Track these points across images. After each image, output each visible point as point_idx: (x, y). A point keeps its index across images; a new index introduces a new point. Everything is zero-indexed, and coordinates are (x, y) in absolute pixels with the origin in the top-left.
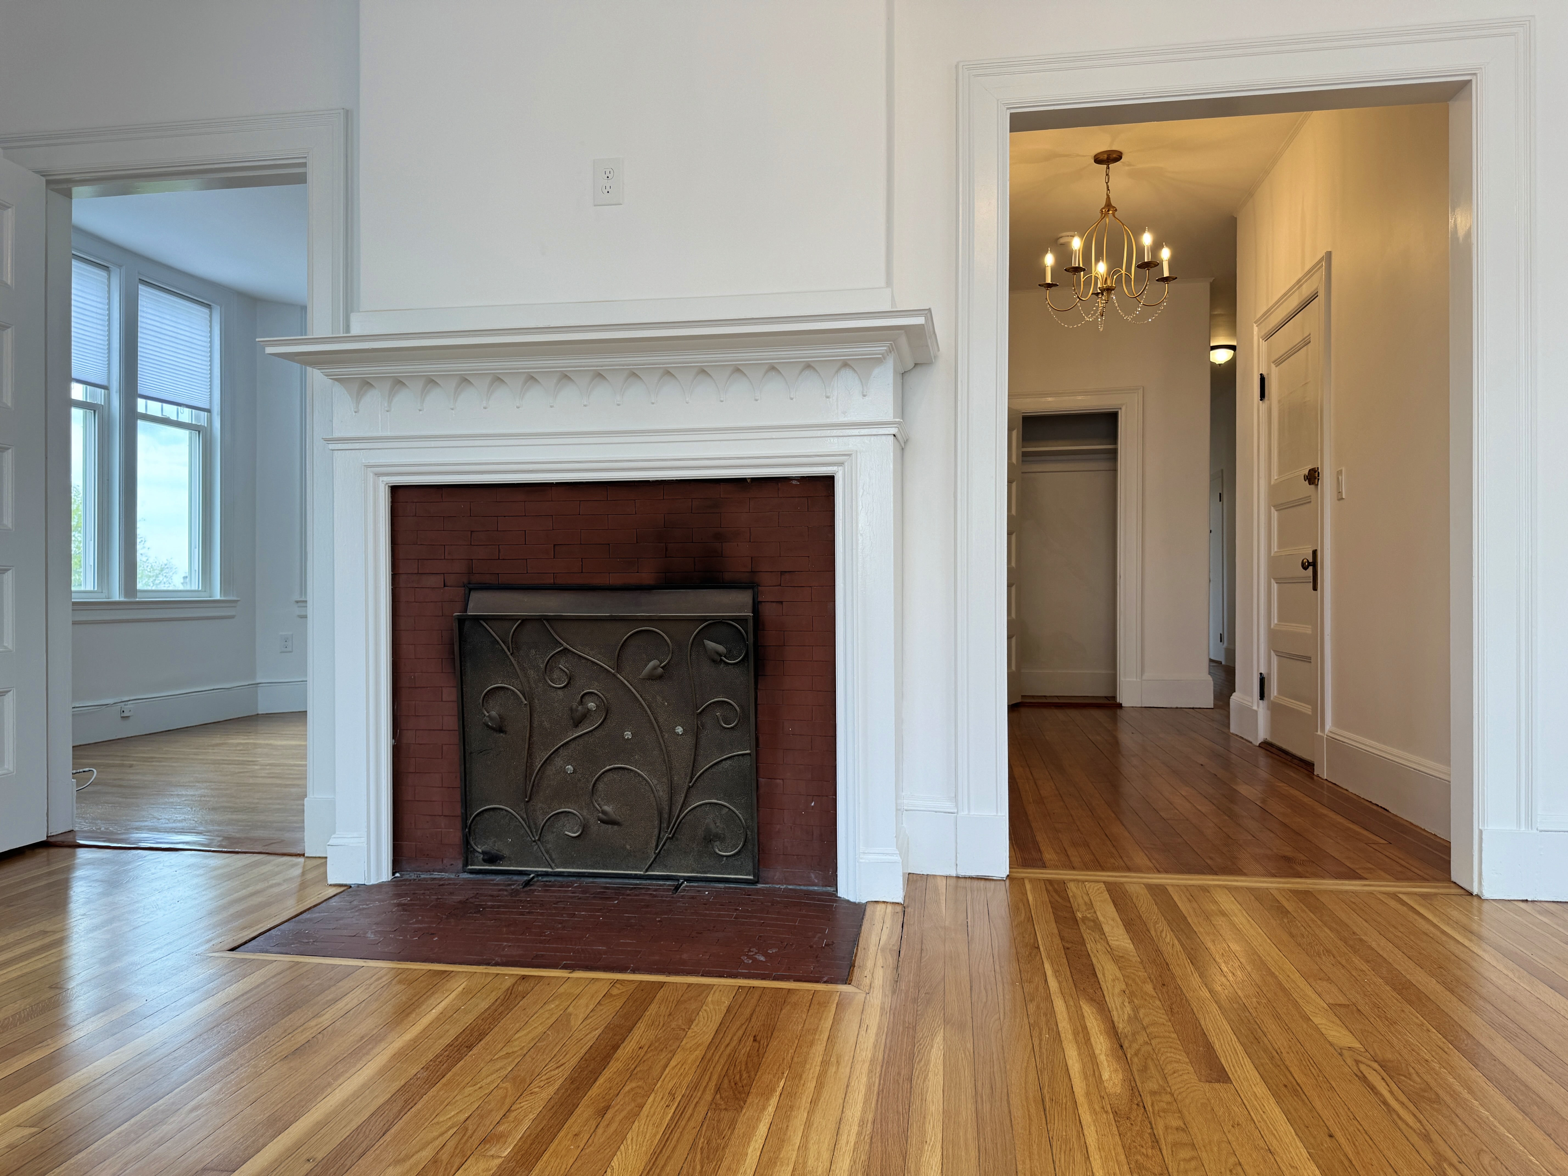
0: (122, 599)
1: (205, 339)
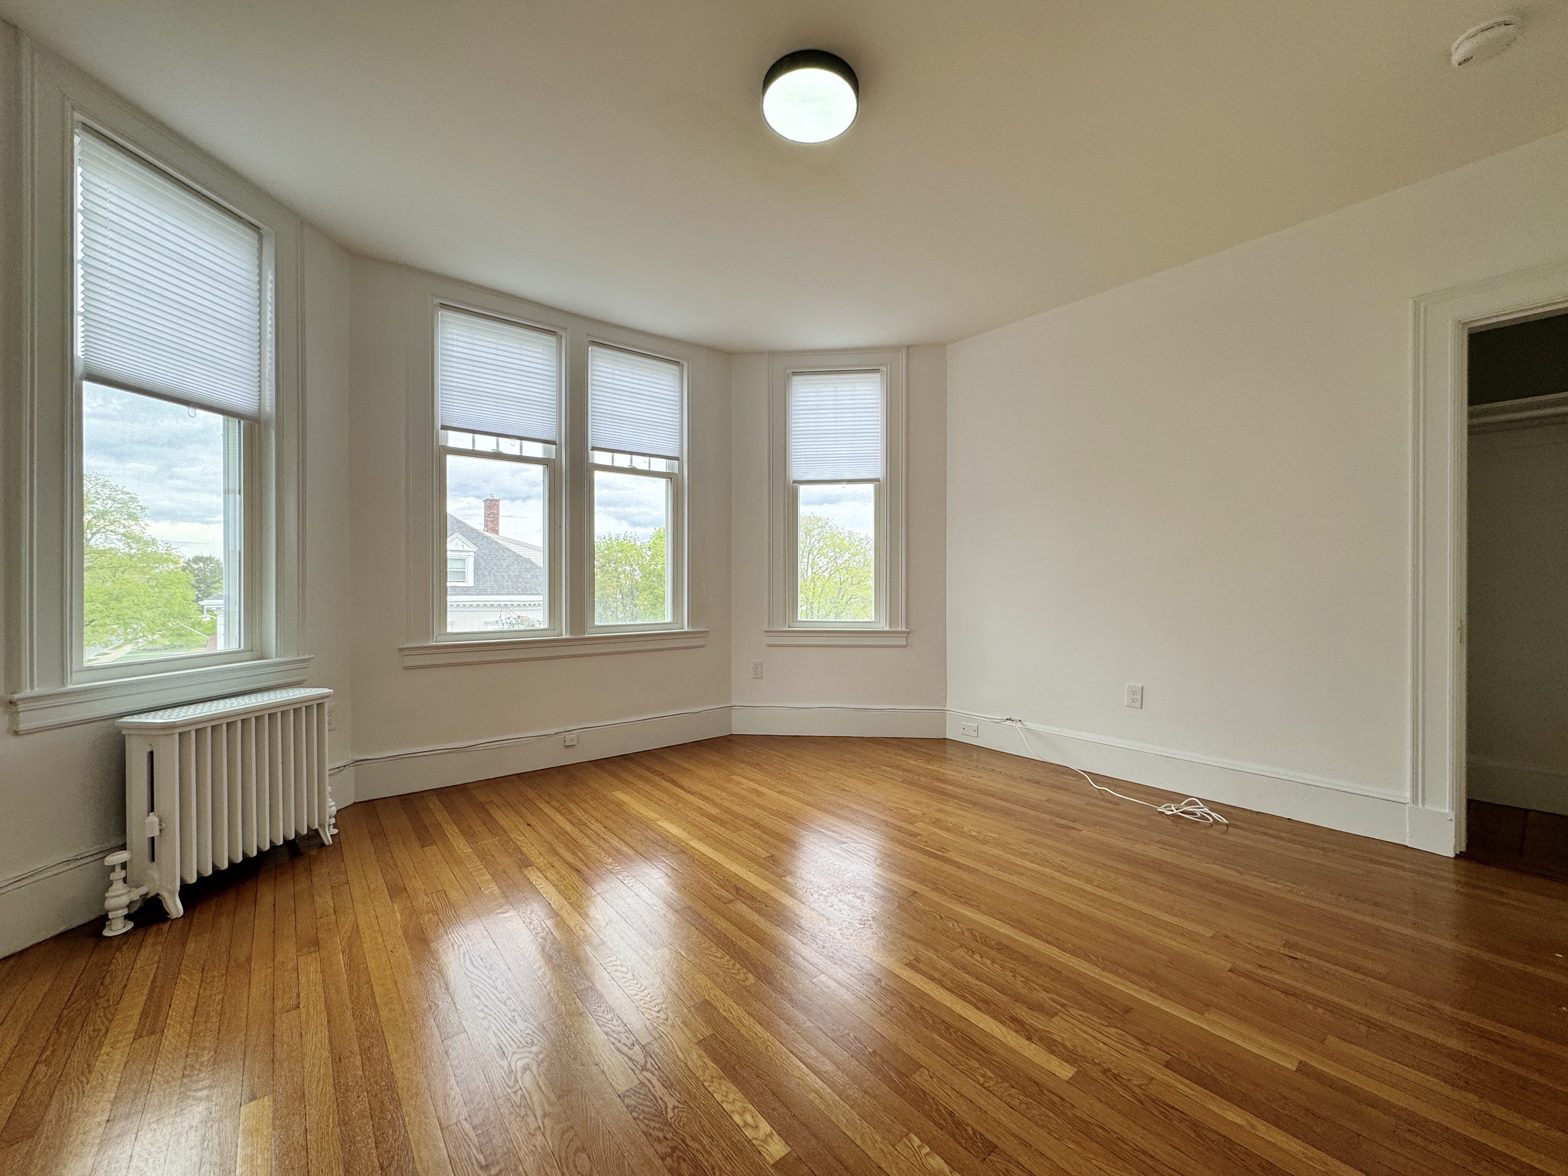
0: (568, 636)
1: (672, 394)
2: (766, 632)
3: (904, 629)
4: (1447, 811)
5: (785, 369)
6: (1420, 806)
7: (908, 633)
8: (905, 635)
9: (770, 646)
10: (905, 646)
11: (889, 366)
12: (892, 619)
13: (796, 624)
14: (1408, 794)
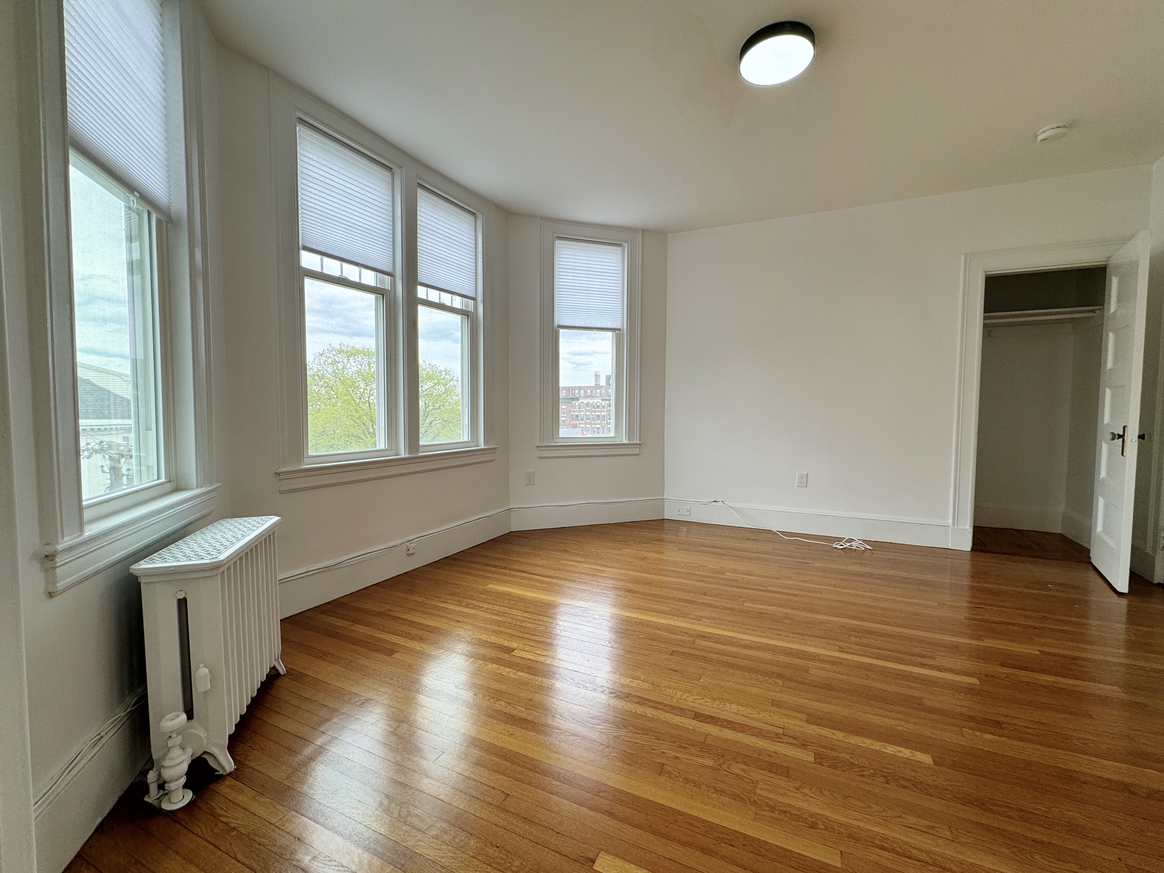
0: (407, 456)
1: (470, 241)
2: (538, 447)
3: (638, 442)
4: (968, 528)
5: (553, 233)
6: (956, 526)
7: (640, 444)
8: (639, 446)
9: (540, 458)
10: (637, 455)
11: (629, 242)
12: (630, 434)
13: (558, 440)
14: (951, 521)
